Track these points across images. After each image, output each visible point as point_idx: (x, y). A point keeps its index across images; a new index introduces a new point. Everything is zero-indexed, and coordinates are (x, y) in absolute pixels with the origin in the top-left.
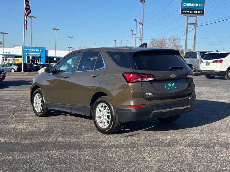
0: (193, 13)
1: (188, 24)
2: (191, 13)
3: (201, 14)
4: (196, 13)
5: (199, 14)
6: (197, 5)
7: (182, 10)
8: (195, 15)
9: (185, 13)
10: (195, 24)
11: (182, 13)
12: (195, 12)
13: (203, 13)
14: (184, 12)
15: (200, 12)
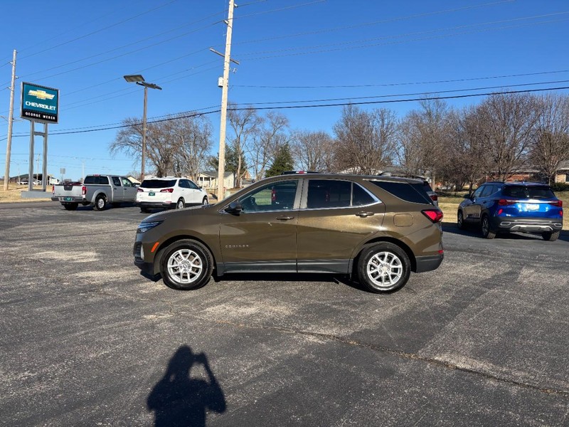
0: (42, 118)
1: (35, 133)
2: (38, 118)
3: (53, 120)
4: (45, 119)
5: (50, 120)
6: (47, 107)
7: (24, 111)
8: (44, 121)
9: (28, 116)
10: (44, 135)
11: (24, 115)
12: (44, 117)
13: (56, 121)
14: (27, 114)
15: (53, 117)
